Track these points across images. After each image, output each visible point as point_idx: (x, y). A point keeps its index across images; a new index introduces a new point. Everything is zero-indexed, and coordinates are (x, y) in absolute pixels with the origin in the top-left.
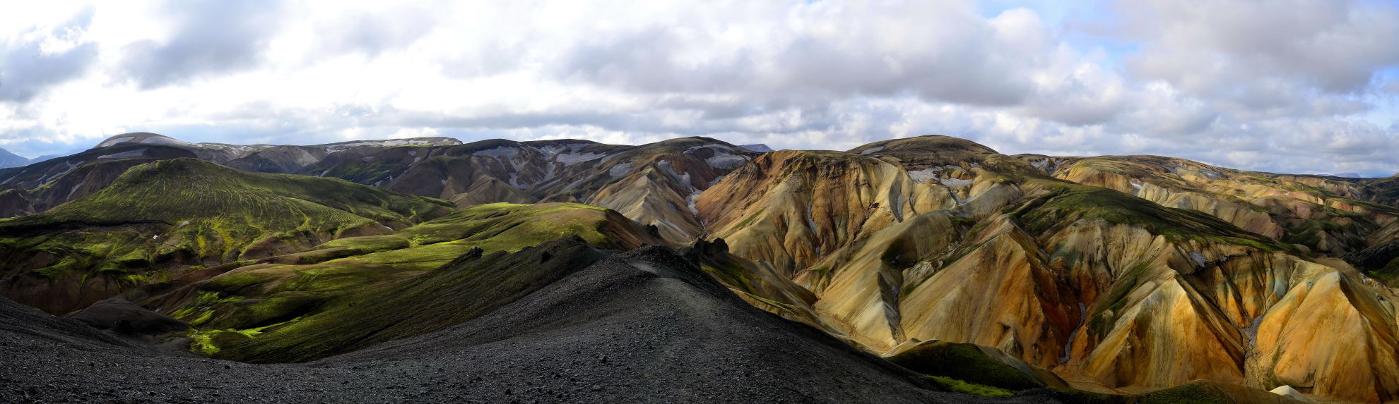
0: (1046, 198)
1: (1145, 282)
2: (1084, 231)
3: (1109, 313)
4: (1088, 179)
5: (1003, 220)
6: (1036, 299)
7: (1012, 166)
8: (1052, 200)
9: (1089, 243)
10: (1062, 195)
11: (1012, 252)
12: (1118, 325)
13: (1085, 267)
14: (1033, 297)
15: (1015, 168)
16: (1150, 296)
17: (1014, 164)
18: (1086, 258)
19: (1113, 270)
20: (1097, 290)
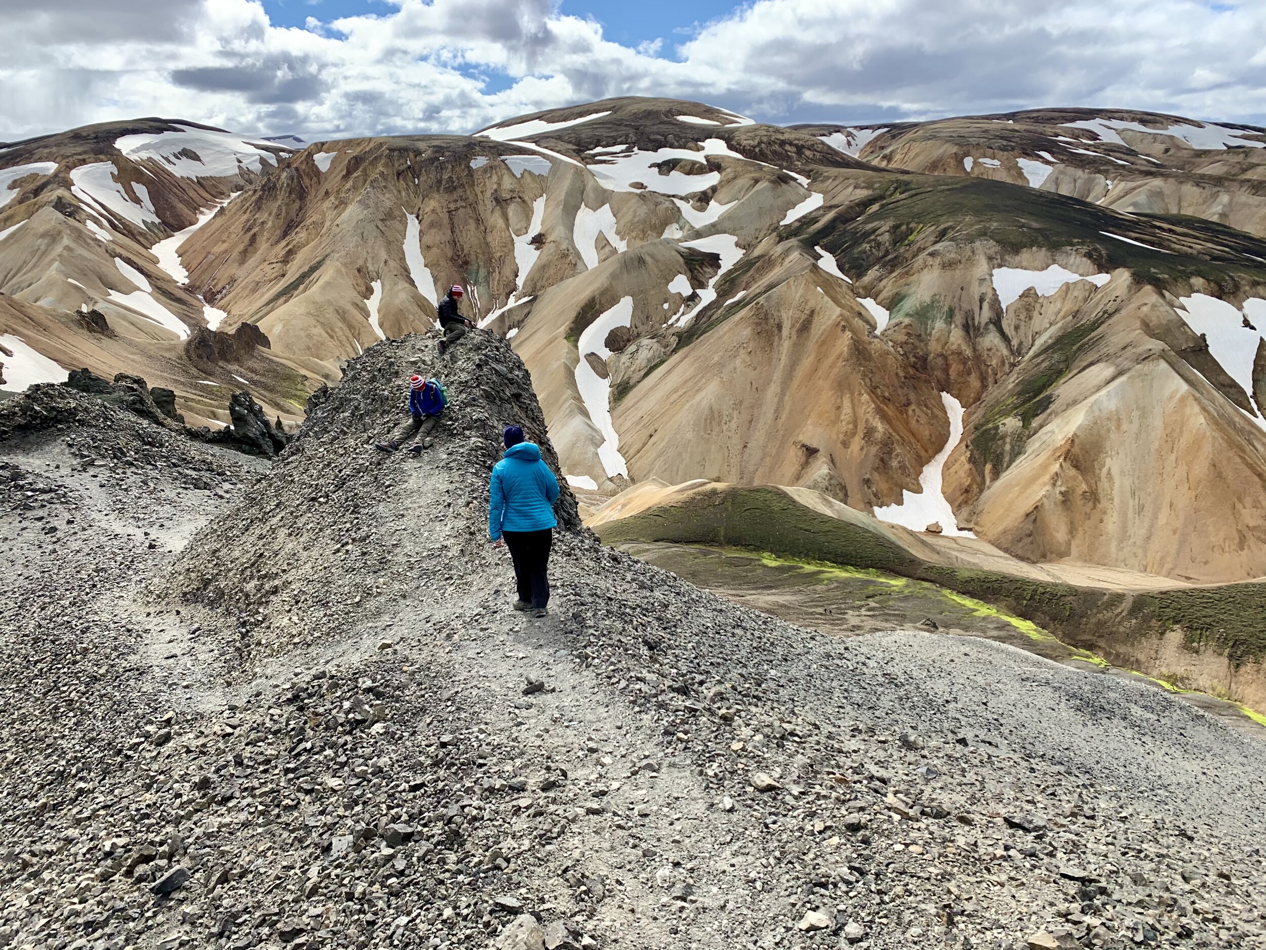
0: (866, 204)
1: (1091, 364)
2: (948, 265)
3: (1011, 423)
4: (934, 166)
5: (787, 252)
6: (865, 397)
7: (788, 147)
8: (875, 207)
9: (962, 289)
10: (893, 199)
11: (812, 312)
12: (1033, 445)
13: (956, 336)
14: (860, 394)
15: (794, 149)
16: (1103, 392)
17: (791, 144)
18: (959, 318)
19: (1015, 343)
20: (983, 379)
